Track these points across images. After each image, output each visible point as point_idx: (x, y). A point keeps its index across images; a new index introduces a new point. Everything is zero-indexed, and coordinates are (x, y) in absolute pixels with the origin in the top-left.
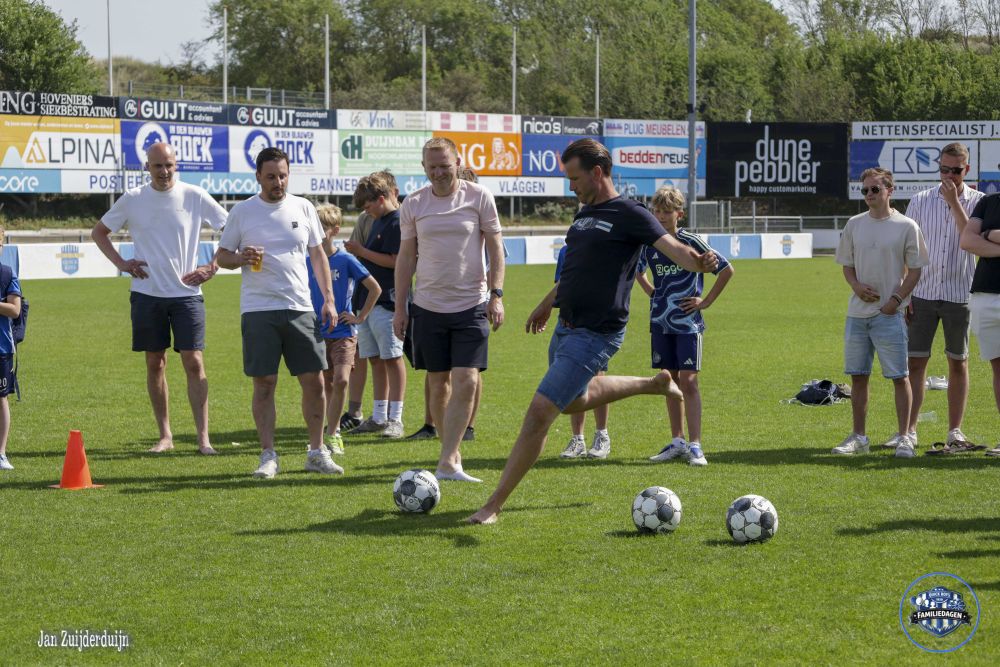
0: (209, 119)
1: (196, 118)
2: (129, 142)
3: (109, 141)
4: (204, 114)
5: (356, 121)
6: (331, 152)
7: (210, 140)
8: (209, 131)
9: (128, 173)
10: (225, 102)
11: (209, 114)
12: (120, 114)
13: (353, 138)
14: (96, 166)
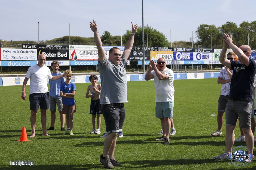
0: (190, 51)
1: (187, 51)
2: (174, 55)
3: (171, 55)
4: (188, 50)
5: (218, 51)
6: (213, 57)
7: (190, 55)
8: (189, 53)
9: (174, 61)
10: (193, 48)
11: (189, 50)
12: (173, 50)
13: (217, 54)
14: (168, 60)
